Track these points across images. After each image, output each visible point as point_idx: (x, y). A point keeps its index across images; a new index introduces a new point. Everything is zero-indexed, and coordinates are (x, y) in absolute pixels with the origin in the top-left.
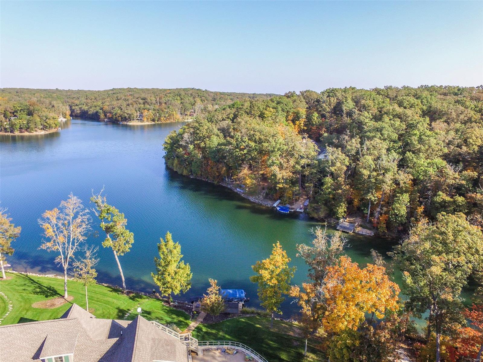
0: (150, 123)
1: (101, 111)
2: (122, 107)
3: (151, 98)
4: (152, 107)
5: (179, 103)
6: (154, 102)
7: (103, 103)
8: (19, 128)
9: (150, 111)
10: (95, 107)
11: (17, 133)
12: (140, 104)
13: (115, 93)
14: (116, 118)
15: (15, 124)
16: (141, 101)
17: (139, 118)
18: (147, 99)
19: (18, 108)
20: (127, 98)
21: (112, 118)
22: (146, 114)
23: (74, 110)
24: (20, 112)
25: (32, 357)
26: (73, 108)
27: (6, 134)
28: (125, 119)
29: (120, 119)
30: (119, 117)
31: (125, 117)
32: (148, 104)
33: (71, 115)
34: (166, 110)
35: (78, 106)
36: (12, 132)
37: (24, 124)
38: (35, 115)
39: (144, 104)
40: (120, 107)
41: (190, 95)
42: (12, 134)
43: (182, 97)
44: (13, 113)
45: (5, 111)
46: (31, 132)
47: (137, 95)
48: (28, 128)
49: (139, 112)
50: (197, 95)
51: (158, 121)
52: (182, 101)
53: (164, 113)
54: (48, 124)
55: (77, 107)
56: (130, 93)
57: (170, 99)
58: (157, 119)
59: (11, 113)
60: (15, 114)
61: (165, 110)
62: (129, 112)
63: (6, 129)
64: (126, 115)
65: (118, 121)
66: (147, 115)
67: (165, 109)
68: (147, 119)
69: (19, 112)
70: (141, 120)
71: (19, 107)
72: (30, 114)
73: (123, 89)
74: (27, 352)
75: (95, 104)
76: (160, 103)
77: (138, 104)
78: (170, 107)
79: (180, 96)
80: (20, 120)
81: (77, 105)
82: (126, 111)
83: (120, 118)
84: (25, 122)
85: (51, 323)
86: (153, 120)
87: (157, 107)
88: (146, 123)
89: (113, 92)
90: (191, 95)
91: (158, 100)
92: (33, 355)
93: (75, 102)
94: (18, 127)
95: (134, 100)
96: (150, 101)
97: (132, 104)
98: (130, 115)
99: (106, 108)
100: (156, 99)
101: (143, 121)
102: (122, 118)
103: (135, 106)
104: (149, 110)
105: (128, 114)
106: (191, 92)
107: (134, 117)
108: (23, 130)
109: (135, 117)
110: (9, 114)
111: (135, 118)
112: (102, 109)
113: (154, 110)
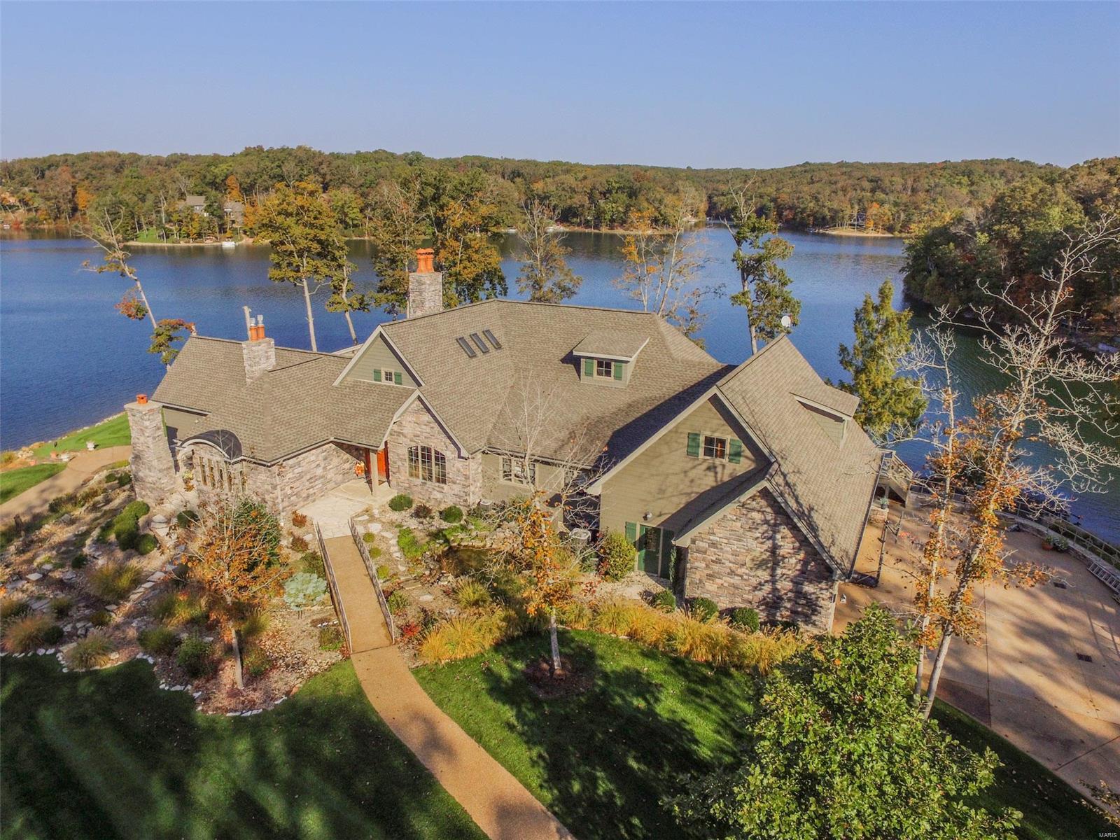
0: (880, 235)
1: (772, 204)
2: (819, 196)
3: (893, 179)
4: (892, 198)
5: (965, 193)
6: (900, 187)
7: (778, 189)
8: (610, 221)
9: (887, 206)
10: (761, 197)
11: (604, 230)
12: (863, 190)
13: (808, 171)
14: (803, 218)
15: (604, 212)
16: (867, 185)
17: (856, 223)
18: (881, 181)
19: (614, 184)
20: (834, 179)
21: (794, 219)
22: (874, 212)
23: (715, 204)
24: (616, 193)
25: (560, 358)
26: (715, 199)
27: (587, 231)
28: (822, 222)
29: (811, 222)
30: (809, 216)
31: (824, 218)
32: (884, 191)
33: (708, 214)
34: (927, 207)
35: (725, 196)
36: (596, 227)
37: (619, 212)
38: (641, 198)
39: (873, 191)
40: (816, 197)
41: (998, 175)
42: (596, 231)
43: (976, 178)
44: (604, 194)
45: (591, 190)
46: (627, 229)
47: (858, 174)
48: (625, 222)
49: (857, 207)
50: (1020, 175)
51: (900, 232)
52: (974, 188)
53: (920, 214)
54: (662, 215)
55: (722, 198)
56: (844, 169)
57: (943, 181)
58: (898, 227)
59: (601, 193)
60: (608, 195)
61: (923, 206)
62: (835, 206)
63: (588, 221)
64: (826, 211)
65: (807, 225)
66: (876, 215)
67: (925, 203)
68: (875, 224)
69: (614, 192)
70: (861, 227)
71: (616, 182)
72: (633, 194)
73: (829, 164)
74: (555, 349)
75: (762, 190)
76: (914, 190)
77: (859, 191)
78: (939, 201)
79: (969, 177)
80: (614, 205)
81: (723, 194)
82: (828, 204)
83: (811, 218)
84: (620, 209)
85: (604, 313)
86: (890, 229)
87: (905, 198)
88: (873, 234)
89: (803, 169)
90: (1003, 174)
91: (910, 183)
92: (563, 355)
93: (720, 187)
94: (608, 217)
95: (850, 182)
96: (888, 184)
97: (844, 190)
98: (836, 212)
99: (785, 198)
100: (906, 180)
101: (865, 229)
102: (815, 219)
103: (851, 194)
104: (882, 203)
105: (830, 210)
106: (1002, 167)
107: (843, 218)
108: (616, 224)
109: (847, 217)
110: (597, 195)
111: (847, 222)
112: (774, 200)
113: (896, 204)
